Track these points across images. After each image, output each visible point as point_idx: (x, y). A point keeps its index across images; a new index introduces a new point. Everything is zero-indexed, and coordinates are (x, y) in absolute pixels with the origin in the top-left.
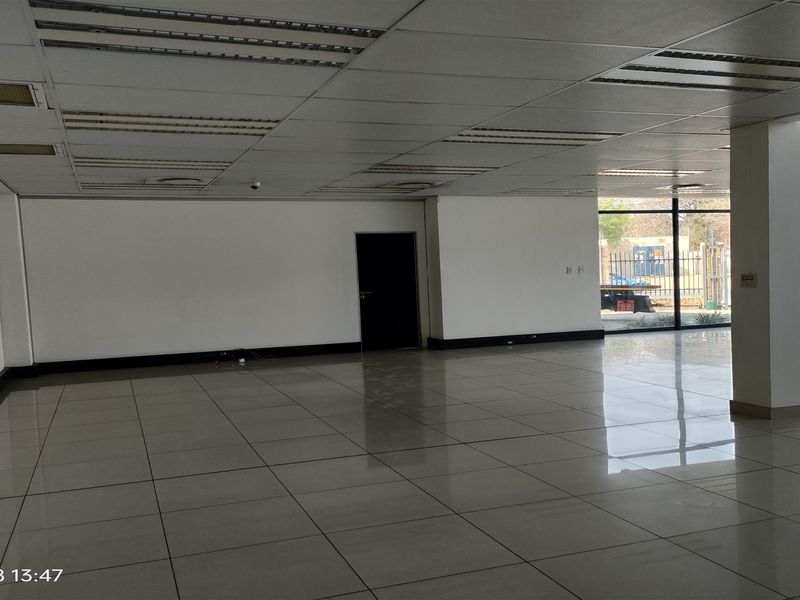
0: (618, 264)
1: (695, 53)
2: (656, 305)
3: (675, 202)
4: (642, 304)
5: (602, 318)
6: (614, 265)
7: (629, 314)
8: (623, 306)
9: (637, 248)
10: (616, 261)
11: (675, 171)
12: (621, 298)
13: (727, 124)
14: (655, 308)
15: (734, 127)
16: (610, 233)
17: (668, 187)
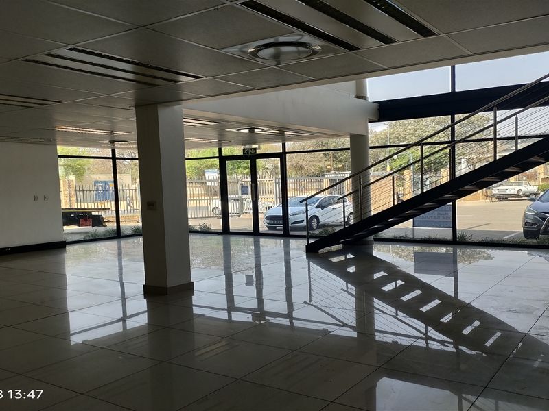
0: (81, 193)
1: (96, 52)
2: (108, 221)
3: (113, 152)
4: (98, 221)
5: (65, 232)
6: (78, 193)
7: (89, 228)
8: (84, 223)
9: (96, 182)
10: (80, 191)
11: (112, 132)
12: (82, 217)
13: (133, 103)
14: (106, 224)
15: (137, 106)
16: (77, 171)
17: (106, 142)
